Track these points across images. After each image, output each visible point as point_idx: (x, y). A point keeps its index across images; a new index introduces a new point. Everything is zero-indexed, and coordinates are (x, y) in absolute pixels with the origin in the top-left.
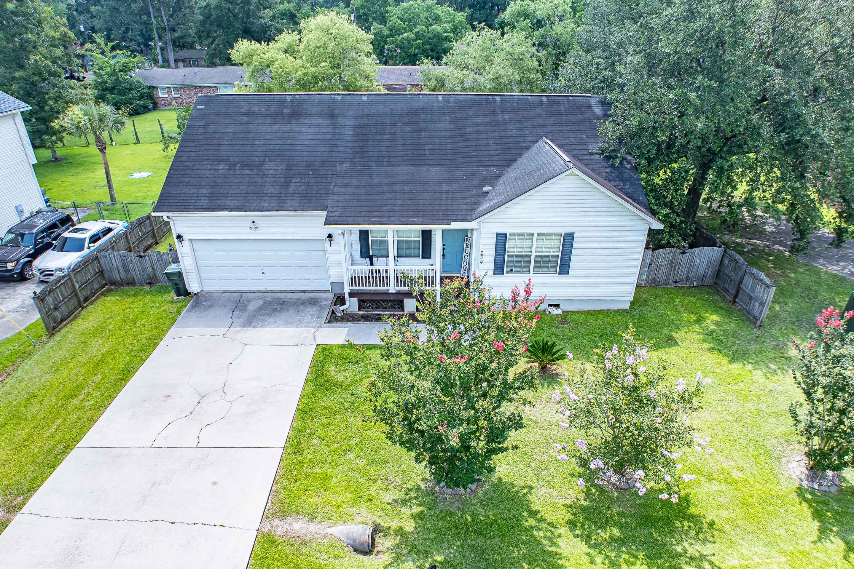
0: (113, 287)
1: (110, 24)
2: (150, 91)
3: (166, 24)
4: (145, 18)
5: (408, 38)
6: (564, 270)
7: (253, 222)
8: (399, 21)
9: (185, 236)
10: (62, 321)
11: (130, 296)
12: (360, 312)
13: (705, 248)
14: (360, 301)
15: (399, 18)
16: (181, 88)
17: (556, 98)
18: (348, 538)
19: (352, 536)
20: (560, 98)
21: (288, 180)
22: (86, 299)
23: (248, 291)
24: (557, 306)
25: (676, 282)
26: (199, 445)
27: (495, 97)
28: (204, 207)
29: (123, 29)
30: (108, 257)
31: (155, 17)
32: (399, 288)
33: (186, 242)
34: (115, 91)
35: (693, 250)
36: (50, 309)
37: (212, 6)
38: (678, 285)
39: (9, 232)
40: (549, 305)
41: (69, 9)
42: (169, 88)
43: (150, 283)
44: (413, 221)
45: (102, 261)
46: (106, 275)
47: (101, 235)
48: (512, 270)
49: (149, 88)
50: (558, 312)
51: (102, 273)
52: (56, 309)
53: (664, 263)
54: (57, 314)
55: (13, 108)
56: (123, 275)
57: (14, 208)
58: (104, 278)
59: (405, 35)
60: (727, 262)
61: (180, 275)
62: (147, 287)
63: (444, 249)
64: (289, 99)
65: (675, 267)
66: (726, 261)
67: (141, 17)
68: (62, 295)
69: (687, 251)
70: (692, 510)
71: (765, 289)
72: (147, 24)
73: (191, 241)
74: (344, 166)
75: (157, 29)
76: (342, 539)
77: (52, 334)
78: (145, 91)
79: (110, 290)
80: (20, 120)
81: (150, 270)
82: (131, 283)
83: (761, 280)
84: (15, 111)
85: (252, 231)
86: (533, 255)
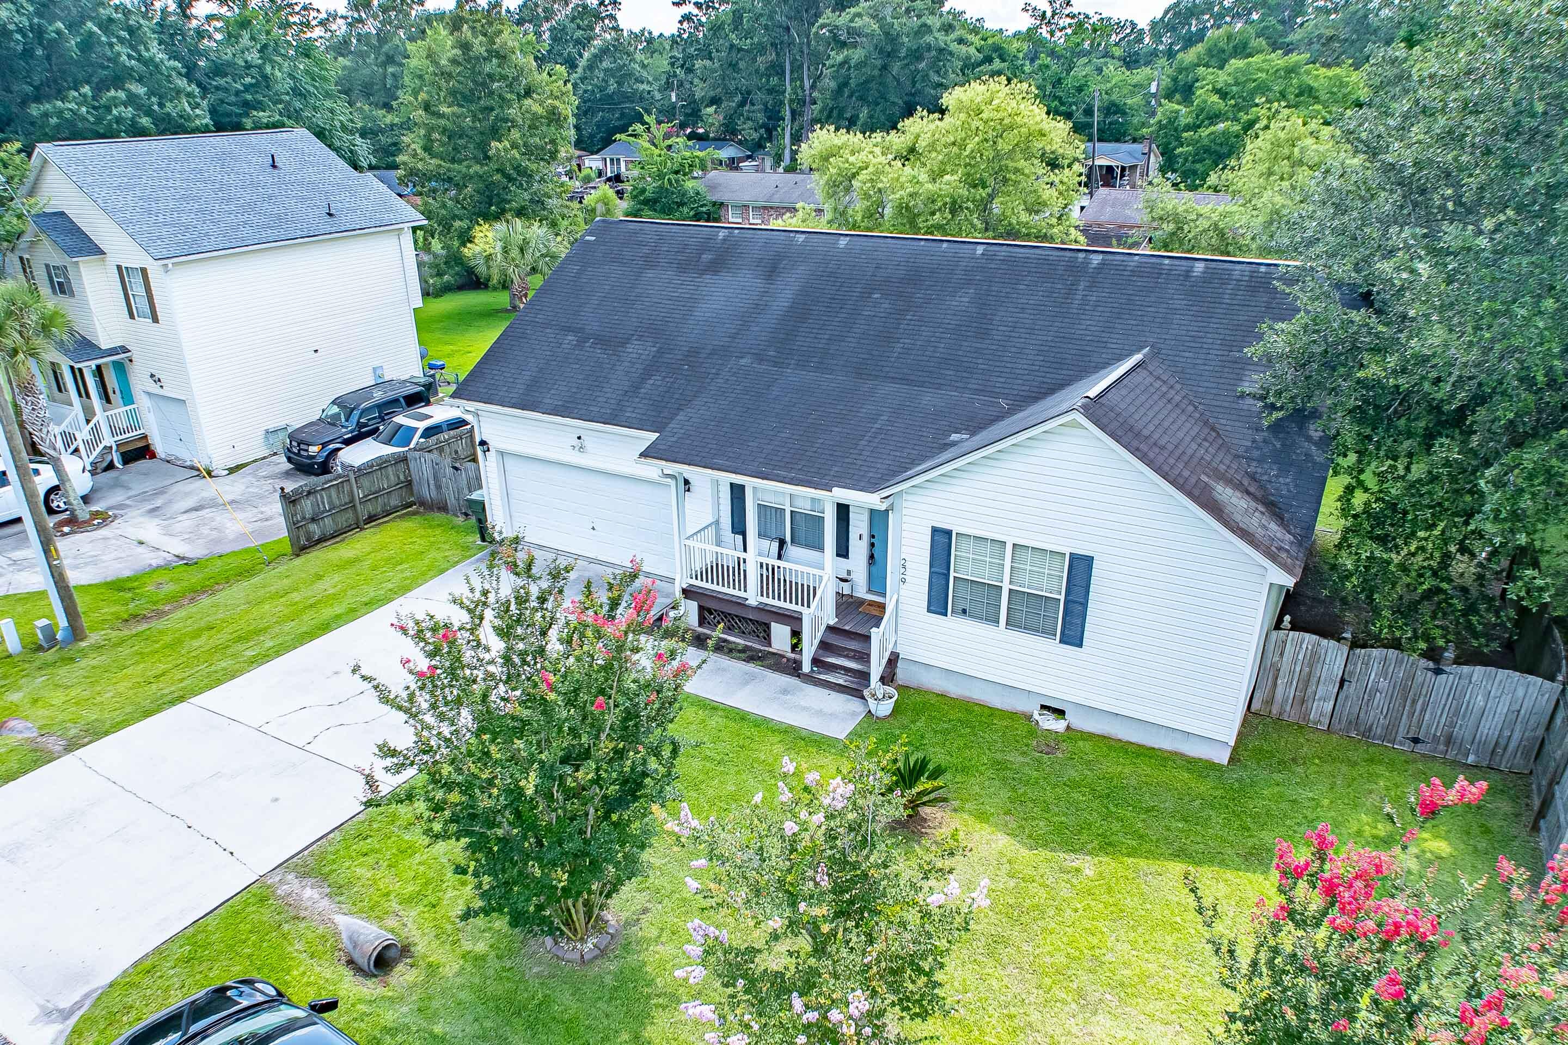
0: (422, 510)
1: (719, 90)
2: (712, 209)
3: (807, 92)
4: (774, 81)
5: (1225, 133)
6: (1073, 635)
7: (579, 438)
8: (1215, 98)
9: (492, 443)
10: (319, 541)
11: (430, 527)
12: (700, 630)
13: (1502, 673)
14: (701, 608)
15: (1217, 91)
16: (765, 208)
21: (647, 373)
22: (371, 519)
24: (1060, 713)
25: (1416, 741)
26: (308, 748)
28: (513, 401)
29: (738, 98)
31: (792, 80)
32: (765, 600)
33: (492, 455)
34: (658, 206)
35: (1466, 669)
36: (304, 518)
37: (853, 63)
38: (1419, 748)
39: (334, 402)
40: (1043, 707)
41: (672, 64)
42: (747, 207)
43: (466, 514)
44: (778, 475)
45: (412, 465)
46: (415, 488)
47: (445, 427)
48: (964, 611)
49: (714, 204)
50: (1059, 726)
51: (409, 484)
52: (313, 520)
53: (1383, 684)
54: (313, 527)
55: (399, 220)
56: (434, 493)
57: (370, 370)
58: (412, 494)
59: (1221, 126)
61: (481, 505)
62: (460, 520)
63: (872, 545)
64: (722, 234)
65: (1414, 702)
67: (768, 81)
68: (330, 503)
69: (1447, 669)
72: (776, 92)
73: (502, 454)
74: (743, 362)
75: (791, 101)
77: (298, 555)
78: (704, 209)
79: (414, 513)
80: (407, 239)
81: (466, 491)
82: (443, 508)
84: (401, 226)
85: (576, 452)
86: (1005, 587)
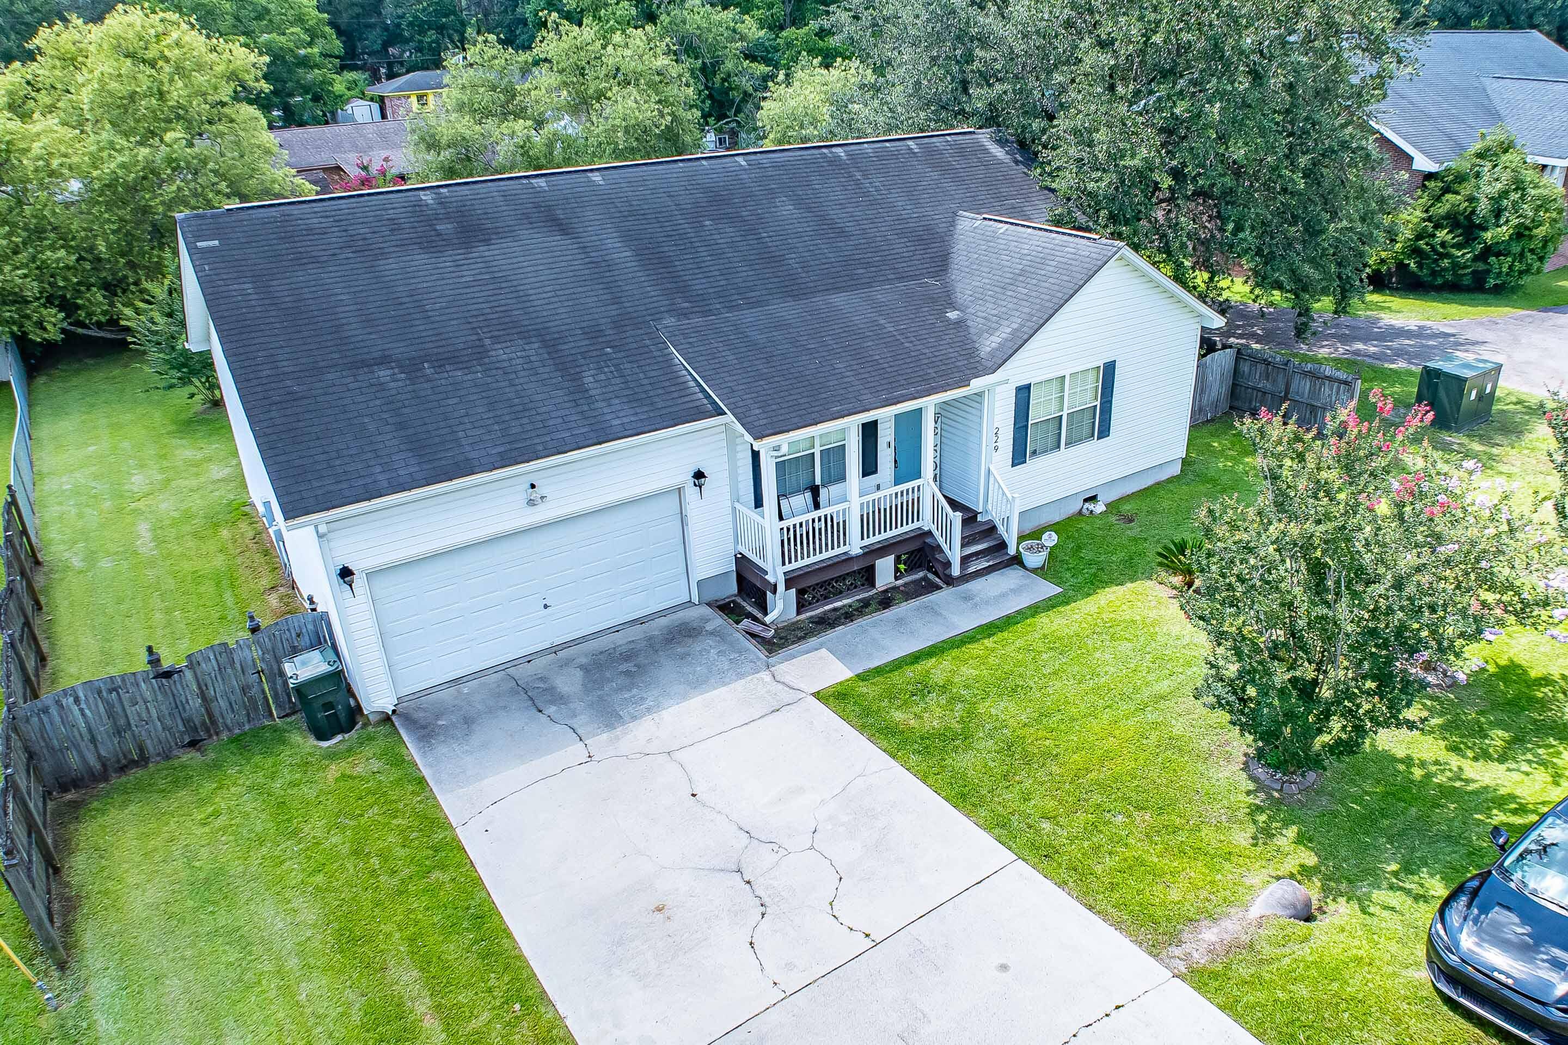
6: (1104, 432)
7: (533, 486)
9: (358, 566)
12: (805, 616)
13: (1217, 354)
14: (800, 593)
17: (926, 140)
18: (1285, 907)
19: (1287, 903)
20: (934, 140)
23: (514, 663)
24: (1093, 499)
27: (834, 150)
30: (54, 711)
32: (867, 542)
33: (361, 583)
35: (1204, 360)
40: (1086, 500)
43: (193, 744)
44: (902, 396)
48: (1036, 452)
50: (1101, 506)
56: (109, 747)
60: (1246, 369)
61: (337, 677)
62: (189, 757)
63: (895, 449)
64: (427, 197)
66: (1245, 367)
70: (1533, 674)
71: (1339, 388)
73: (368, 576)
74: (667, 322)
76: (1279, 913)
81: (196, 703)
82: (136, 760)
83: (1329, 378)
86: (1065, 414)
